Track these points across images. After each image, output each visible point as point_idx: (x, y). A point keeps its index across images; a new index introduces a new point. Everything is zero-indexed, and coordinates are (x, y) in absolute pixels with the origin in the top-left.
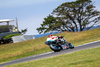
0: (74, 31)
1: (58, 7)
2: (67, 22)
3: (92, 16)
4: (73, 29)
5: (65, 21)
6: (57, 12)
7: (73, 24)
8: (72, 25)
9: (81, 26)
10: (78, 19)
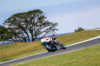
0: (26, 41)
1: (10, 18)
2: (19, 33)
3: (43, 26)
4: (25, 39)
5: (17, 31)
6: (9, 22)
7: (25, 34)
8: (23, 35)
9: (33, 36)
10: (30, 30)
